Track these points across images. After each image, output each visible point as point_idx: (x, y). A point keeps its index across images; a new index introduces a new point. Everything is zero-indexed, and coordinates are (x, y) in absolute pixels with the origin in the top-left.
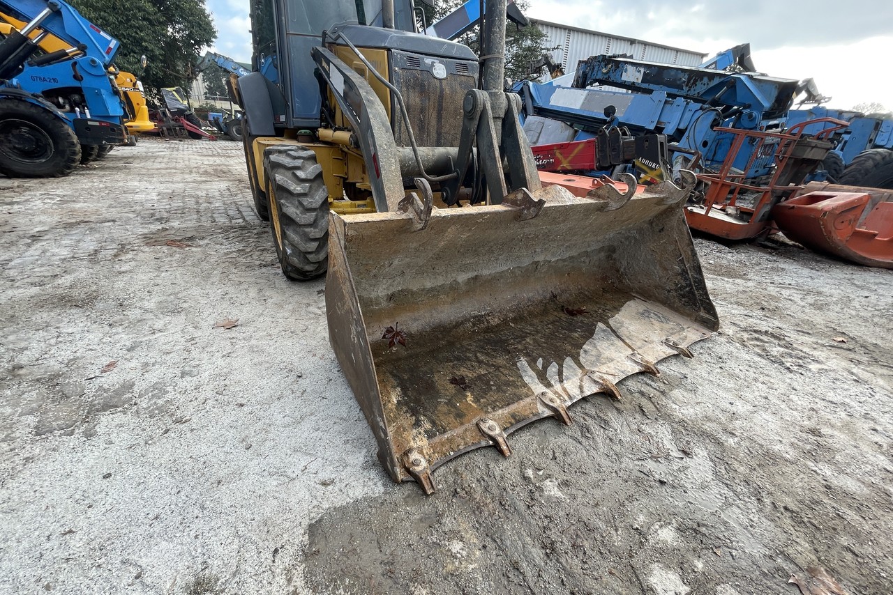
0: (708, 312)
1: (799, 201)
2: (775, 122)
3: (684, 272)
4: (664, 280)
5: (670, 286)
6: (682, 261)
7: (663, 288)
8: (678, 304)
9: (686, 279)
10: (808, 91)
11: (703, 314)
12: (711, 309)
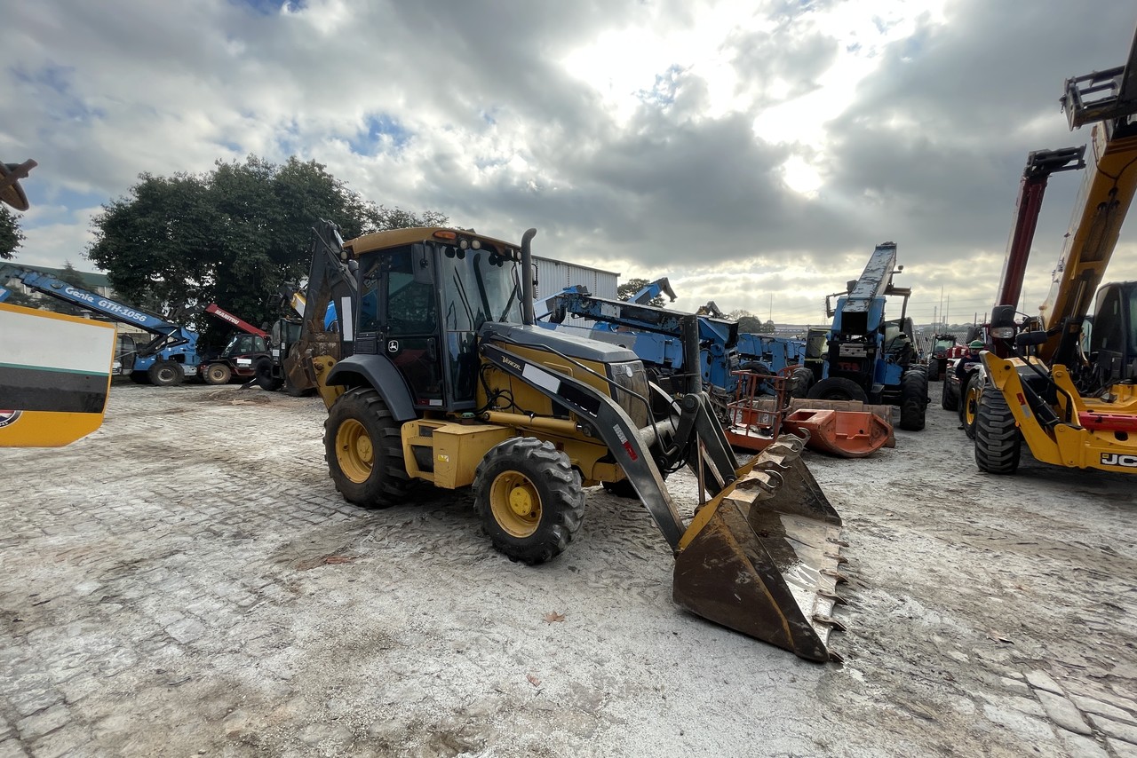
0: (832, 514)
1: (794, 418)
2: (733, 351)
3: (808, 489)
4: (795, 497)
5: (801, 500)
6: (804, 482)
7: (797, 503)
8: (810, 512)
9: (811, 494)
10: (713, 311)
11: (829, 516)
12: (833, 512)
